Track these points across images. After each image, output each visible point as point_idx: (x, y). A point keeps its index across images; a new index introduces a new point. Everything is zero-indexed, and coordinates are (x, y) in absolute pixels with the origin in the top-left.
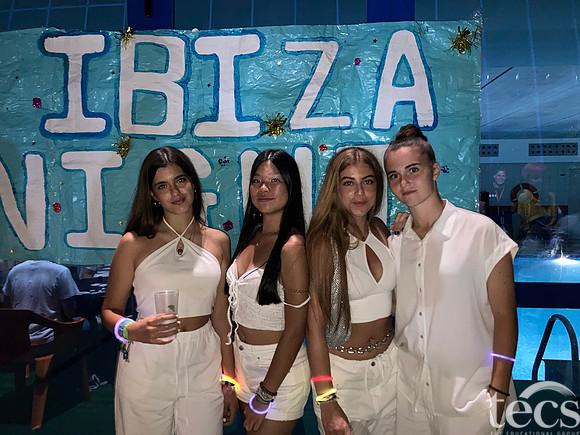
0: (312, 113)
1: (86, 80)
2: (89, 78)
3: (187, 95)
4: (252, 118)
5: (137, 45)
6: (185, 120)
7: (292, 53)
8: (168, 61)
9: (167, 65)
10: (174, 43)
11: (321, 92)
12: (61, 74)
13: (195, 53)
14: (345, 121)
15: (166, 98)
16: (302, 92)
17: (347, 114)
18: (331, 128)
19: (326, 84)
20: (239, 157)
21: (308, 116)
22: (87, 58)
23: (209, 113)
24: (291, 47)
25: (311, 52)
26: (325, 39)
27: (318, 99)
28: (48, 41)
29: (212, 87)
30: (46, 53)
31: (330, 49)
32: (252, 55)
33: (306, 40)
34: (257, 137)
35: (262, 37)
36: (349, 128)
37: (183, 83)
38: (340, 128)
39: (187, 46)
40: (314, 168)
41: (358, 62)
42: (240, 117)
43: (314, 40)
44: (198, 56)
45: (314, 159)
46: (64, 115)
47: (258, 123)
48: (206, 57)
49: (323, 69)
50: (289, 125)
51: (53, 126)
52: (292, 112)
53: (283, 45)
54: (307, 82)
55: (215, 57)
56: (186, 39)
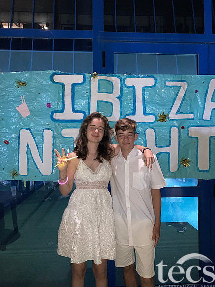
0: (178, 112)
1: (74, 96)
2: (75, 94)
3: (121, 104)
4: (151, 114)
5: (99, 80)
6: (121, 115)
7: (169, 86)
8: (113, 88)
9: (112, 90)
10: (115, 80)
11: (182, 103)
12: (61, 92)
13: (125, 85)
14: (191, 116)
15: (112, 105)
16: (174, 103)
17: (192, 113)
18: (186, 119)
19: (183, 100)
20: (145, 132)
21: (176, 114)
22: (73, 85)
23: (132, 112)
24: (168, 83)
25: (176, 86)
26: (182, 81)
27: (180, 107)
28: (55, 76)
29: (132, 101)
30: (54, 82)
31: (185, 86)
32: (151, 87)
33: (175, 81)
34: (154, 122)
35: (156, 79)
36: (193, 119)
37: (119, 98)
38: (189, 119)
39: (121, 82)
40: (179, 136)
41: (196, 91)
42: (145, 113)
43: (178, 81)
44: (126, 86)
45: (179, 132)
46: (62, 111)
47: (154, 116)
48: (129, 87)
49: (182, 94)
50: (168, 117)
51: (57, 116)
52: (170, 112)
53: (165, 83)
54: (175, 99)
55: (134, 87)
56: (121, 79)
